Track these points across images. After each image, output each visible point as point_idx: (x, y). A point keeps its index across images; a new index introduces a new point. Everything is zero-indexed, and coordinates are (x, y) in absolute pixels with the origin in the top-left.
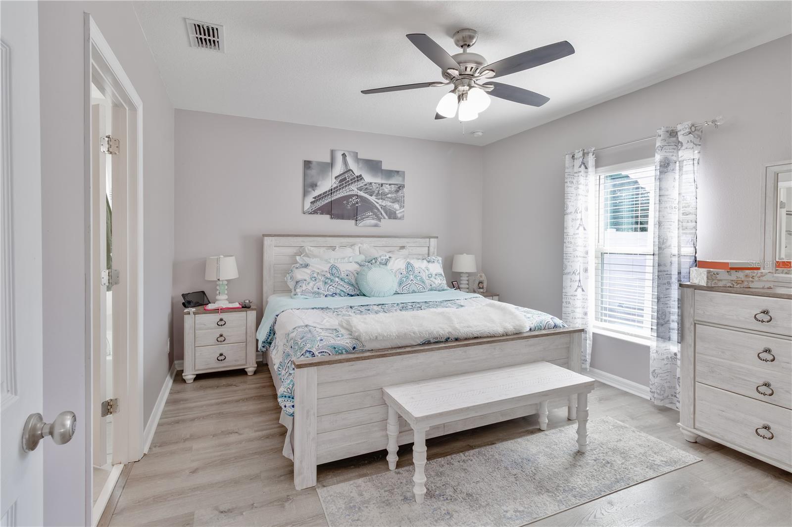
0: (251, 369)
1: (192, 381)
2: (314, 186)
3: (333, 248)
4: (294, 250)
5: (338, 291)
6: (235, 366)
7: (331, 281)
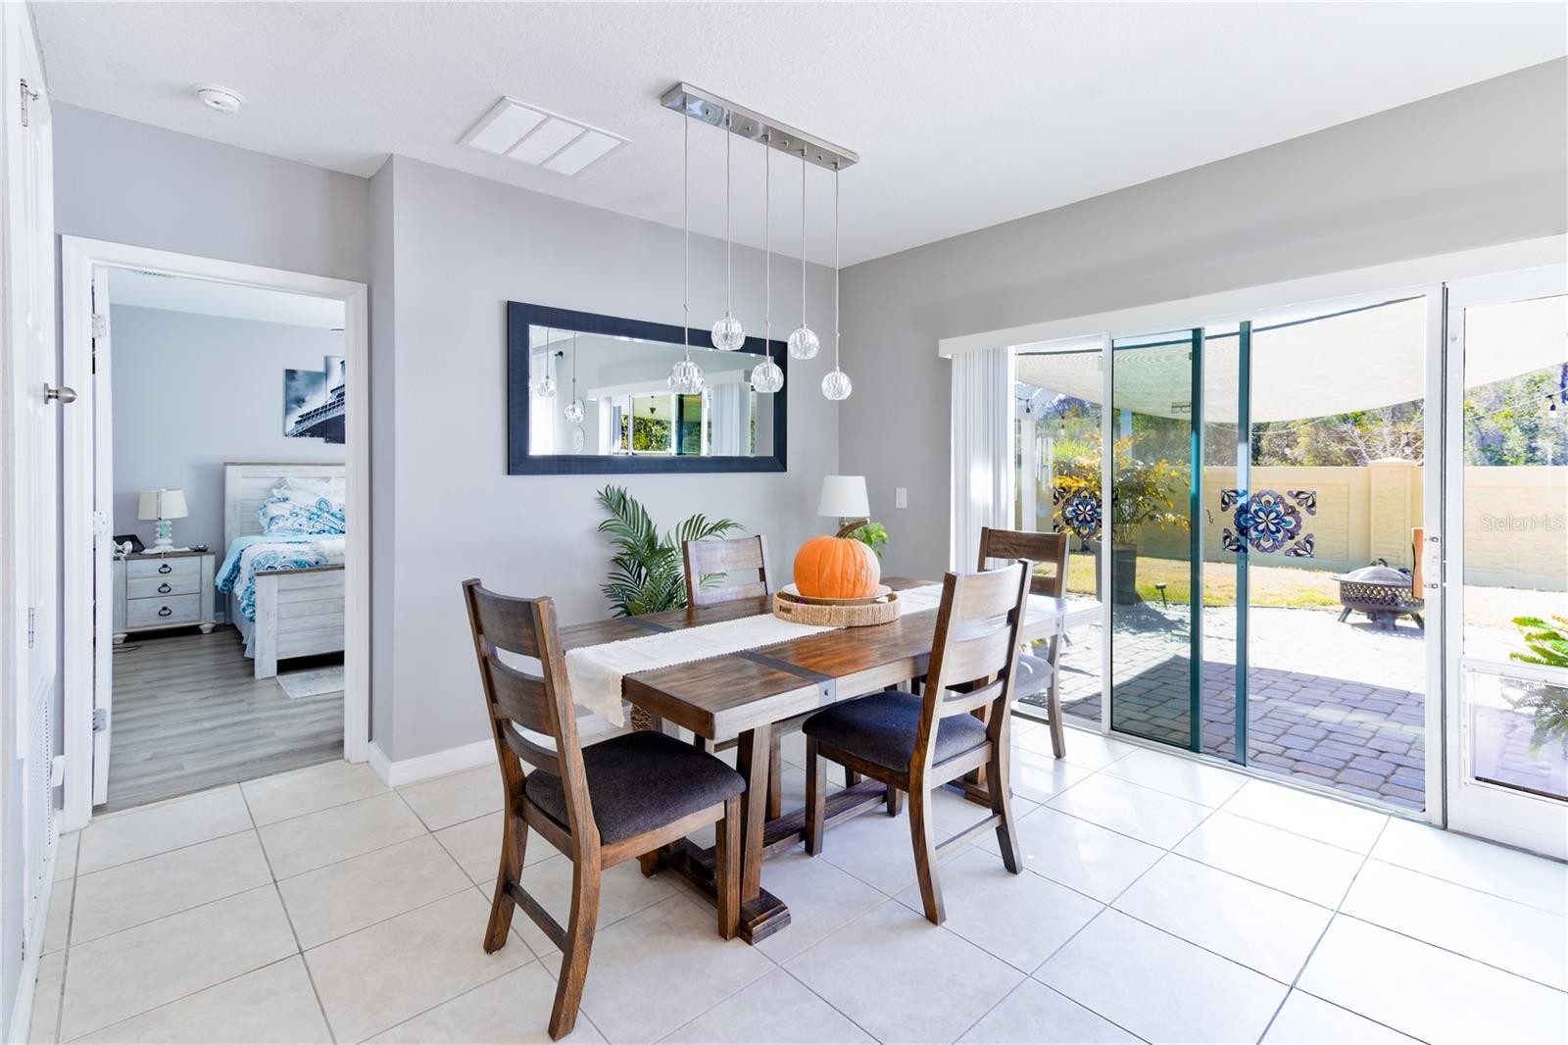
0: (206, 627)
1: (122, 642)
2: (300, 401)
3: (327, 479)
4: (273, 482)
5: (327, 528)
6: (185, 622)
7: (318, 517)
